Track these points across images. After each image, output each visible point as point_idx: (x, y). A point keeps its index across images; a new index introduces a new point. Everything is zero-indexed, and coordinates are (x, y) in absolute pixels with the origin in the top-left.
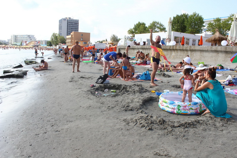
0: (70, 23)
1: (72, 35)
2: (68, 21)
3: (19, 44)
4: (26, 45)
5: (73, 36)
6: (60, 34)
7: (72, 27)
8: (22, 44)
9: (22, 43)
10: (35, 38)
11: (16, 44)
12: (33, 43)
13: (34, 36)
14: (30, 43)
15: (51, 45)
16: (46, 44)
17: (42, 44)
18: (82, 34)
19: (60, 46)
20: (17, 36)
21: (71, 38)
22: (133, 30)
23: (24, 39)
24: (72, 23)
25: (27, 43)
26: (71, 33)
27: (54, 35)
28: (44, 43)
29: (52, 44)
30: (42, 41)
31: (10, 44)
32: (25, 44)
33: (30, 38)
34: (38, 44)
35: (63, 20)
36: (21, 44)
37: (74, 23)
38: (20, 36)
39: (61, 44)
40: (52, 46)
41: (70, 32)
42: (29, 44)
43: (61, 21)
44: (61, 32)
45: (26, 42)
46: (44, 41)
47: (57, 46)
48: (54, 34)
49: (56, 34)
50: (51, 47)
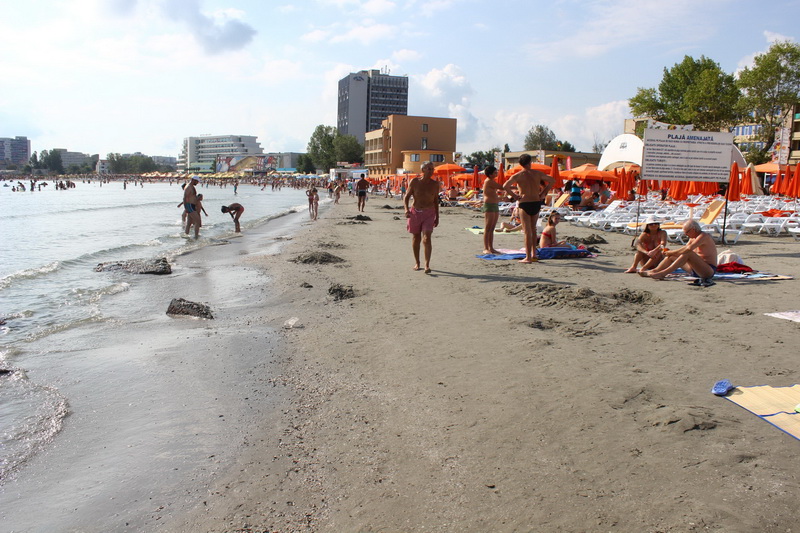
0: (377, 88)
1: (386, 131)
2: (372, 81)
3: (206, 165)
4: (229, 170)
5: (391, 132)
6: (342, 128)
7: (384, 102)
8: (218, 168)
9: (215, 162)
10: (260, 146)
11: (199, 169)
12: (252, 161)
13: (257, 141)
14: (241, 162)
15: (310, 169)
16: (293, 167)
17: (281, 166)
18: (427, 123)
19: (341, 170)
20: (203, 141)
21: (384, 141)
22: (658, 96)
23: (223, 151)
24: (384, 89)
25: (233, 162)
26: (385, 123)
27: (321, 132)
28: (287, 162)
29: (315, 165)
30: (281, 156)
31: (181, 167)
32: (226, 167)
33: (243, 146)
34: (268, 166)
35: (351, 79)
36: (214, 169)
37: (391, 89)
38: (211, 139)
39: (346, 164)
40: (314, 172)
41: (375, 121)
42: (239, 167)
43: (344, 85)
44: (345, 121)
45: (228, 160)
46: (287, 154)
47: (332, 170)
48: (320, 128)
49: (329, 129)
50: (311, 175)
